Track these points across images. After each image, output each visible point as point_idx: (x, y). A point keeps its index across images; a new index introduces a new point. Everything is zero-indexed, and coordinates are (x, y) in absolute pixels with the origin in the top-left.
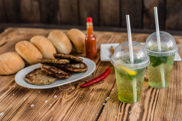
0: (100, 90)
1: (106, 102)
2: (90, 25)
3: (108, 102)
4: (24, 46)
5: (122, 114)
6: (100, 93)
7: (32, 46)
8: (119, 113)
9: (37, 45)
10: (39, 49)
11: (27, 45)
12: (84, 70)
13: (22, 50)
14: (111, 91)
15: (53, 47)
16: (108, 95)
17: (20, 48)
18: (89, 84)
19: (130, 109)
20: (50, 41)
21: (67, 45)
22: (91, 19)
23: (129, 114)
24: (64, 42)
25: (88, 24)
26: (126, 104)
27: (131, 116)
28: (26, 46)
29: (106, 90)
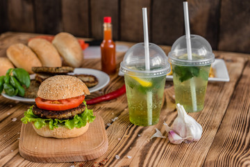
0: (109, 109)
1: (112, 123)
2: (107, 27)
3: (115, 123)
4: (17, 50)
5: (128, 136)
6: (107, 113)
7: (27, 51)
8: (125, 136)
9: (35, 50)
10: (38, 56)
11: (22, 48)
12: (93, 84)
13: (14, 55)
14: (123, 111)
15: (57, 54)
16: (118, 115)
17: (12, 52)
18: (95, 101)
19: (141, 132)
20: (55, 46)
21: (76, 53)
22: (110, 19)
23: (137, 137)
24: (73, 49)
25: (105, 25)
26: (137, 126)
27: (139, 140)
28: (20, 49)
29: (116, 110)
